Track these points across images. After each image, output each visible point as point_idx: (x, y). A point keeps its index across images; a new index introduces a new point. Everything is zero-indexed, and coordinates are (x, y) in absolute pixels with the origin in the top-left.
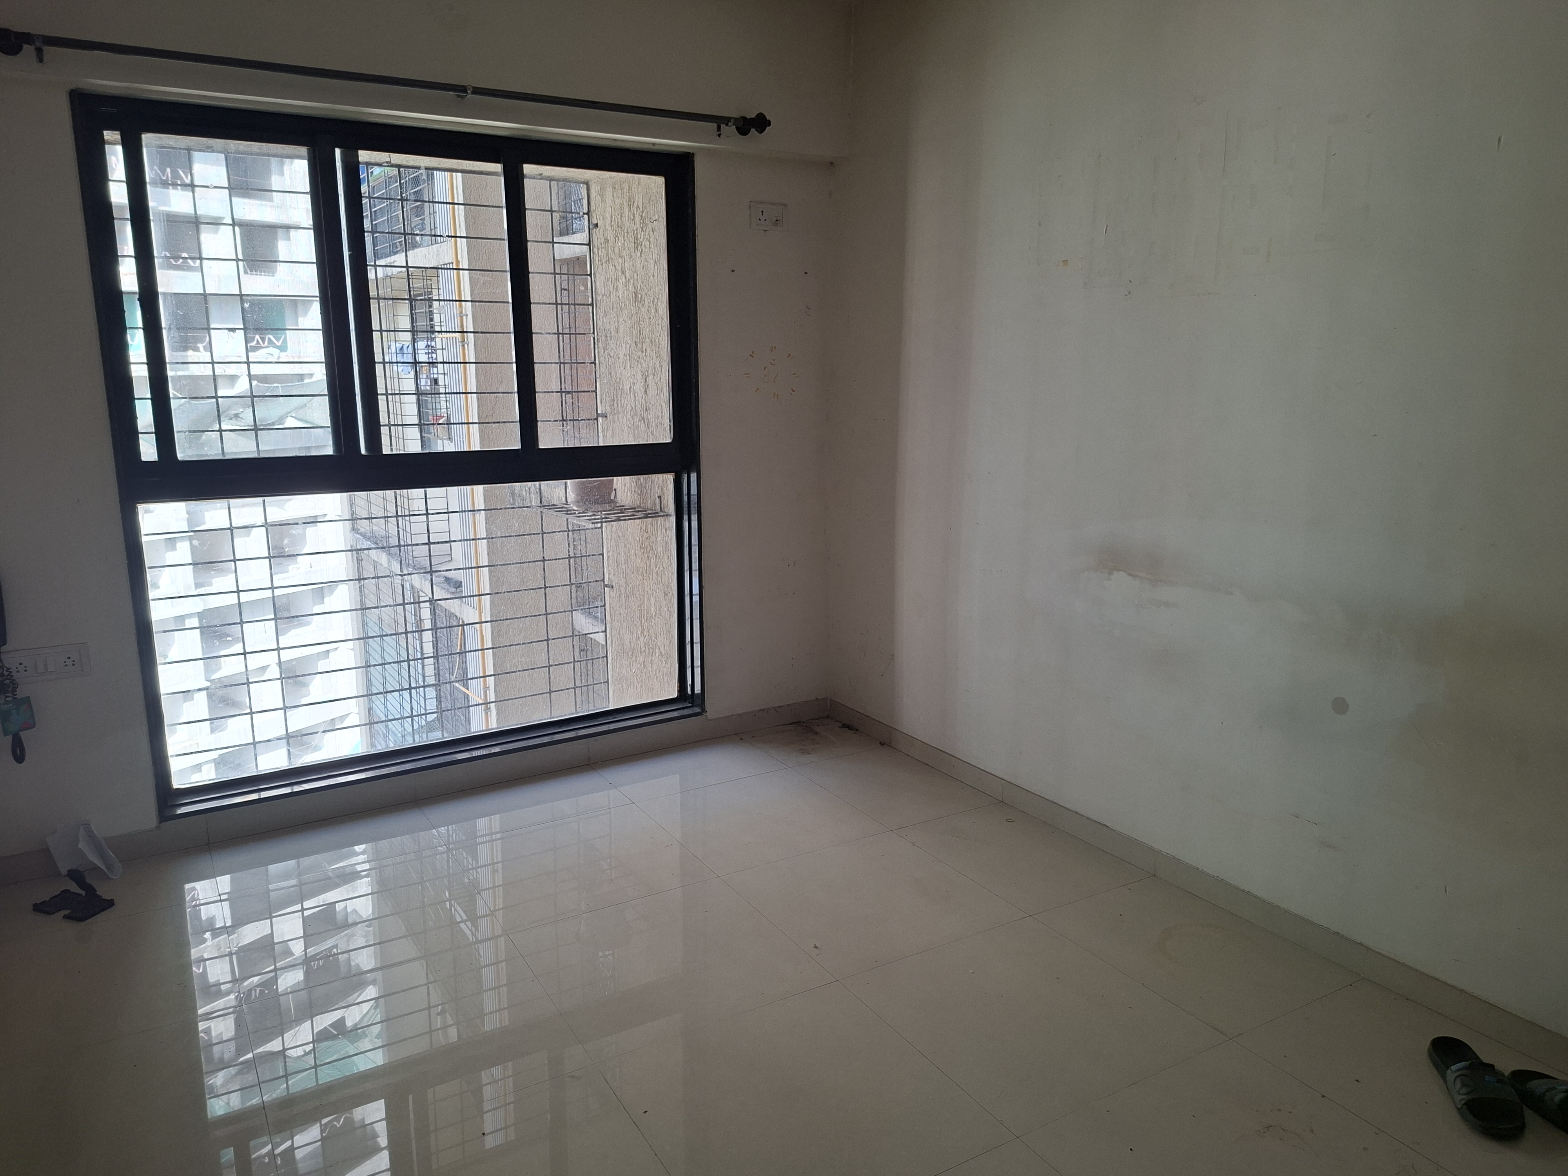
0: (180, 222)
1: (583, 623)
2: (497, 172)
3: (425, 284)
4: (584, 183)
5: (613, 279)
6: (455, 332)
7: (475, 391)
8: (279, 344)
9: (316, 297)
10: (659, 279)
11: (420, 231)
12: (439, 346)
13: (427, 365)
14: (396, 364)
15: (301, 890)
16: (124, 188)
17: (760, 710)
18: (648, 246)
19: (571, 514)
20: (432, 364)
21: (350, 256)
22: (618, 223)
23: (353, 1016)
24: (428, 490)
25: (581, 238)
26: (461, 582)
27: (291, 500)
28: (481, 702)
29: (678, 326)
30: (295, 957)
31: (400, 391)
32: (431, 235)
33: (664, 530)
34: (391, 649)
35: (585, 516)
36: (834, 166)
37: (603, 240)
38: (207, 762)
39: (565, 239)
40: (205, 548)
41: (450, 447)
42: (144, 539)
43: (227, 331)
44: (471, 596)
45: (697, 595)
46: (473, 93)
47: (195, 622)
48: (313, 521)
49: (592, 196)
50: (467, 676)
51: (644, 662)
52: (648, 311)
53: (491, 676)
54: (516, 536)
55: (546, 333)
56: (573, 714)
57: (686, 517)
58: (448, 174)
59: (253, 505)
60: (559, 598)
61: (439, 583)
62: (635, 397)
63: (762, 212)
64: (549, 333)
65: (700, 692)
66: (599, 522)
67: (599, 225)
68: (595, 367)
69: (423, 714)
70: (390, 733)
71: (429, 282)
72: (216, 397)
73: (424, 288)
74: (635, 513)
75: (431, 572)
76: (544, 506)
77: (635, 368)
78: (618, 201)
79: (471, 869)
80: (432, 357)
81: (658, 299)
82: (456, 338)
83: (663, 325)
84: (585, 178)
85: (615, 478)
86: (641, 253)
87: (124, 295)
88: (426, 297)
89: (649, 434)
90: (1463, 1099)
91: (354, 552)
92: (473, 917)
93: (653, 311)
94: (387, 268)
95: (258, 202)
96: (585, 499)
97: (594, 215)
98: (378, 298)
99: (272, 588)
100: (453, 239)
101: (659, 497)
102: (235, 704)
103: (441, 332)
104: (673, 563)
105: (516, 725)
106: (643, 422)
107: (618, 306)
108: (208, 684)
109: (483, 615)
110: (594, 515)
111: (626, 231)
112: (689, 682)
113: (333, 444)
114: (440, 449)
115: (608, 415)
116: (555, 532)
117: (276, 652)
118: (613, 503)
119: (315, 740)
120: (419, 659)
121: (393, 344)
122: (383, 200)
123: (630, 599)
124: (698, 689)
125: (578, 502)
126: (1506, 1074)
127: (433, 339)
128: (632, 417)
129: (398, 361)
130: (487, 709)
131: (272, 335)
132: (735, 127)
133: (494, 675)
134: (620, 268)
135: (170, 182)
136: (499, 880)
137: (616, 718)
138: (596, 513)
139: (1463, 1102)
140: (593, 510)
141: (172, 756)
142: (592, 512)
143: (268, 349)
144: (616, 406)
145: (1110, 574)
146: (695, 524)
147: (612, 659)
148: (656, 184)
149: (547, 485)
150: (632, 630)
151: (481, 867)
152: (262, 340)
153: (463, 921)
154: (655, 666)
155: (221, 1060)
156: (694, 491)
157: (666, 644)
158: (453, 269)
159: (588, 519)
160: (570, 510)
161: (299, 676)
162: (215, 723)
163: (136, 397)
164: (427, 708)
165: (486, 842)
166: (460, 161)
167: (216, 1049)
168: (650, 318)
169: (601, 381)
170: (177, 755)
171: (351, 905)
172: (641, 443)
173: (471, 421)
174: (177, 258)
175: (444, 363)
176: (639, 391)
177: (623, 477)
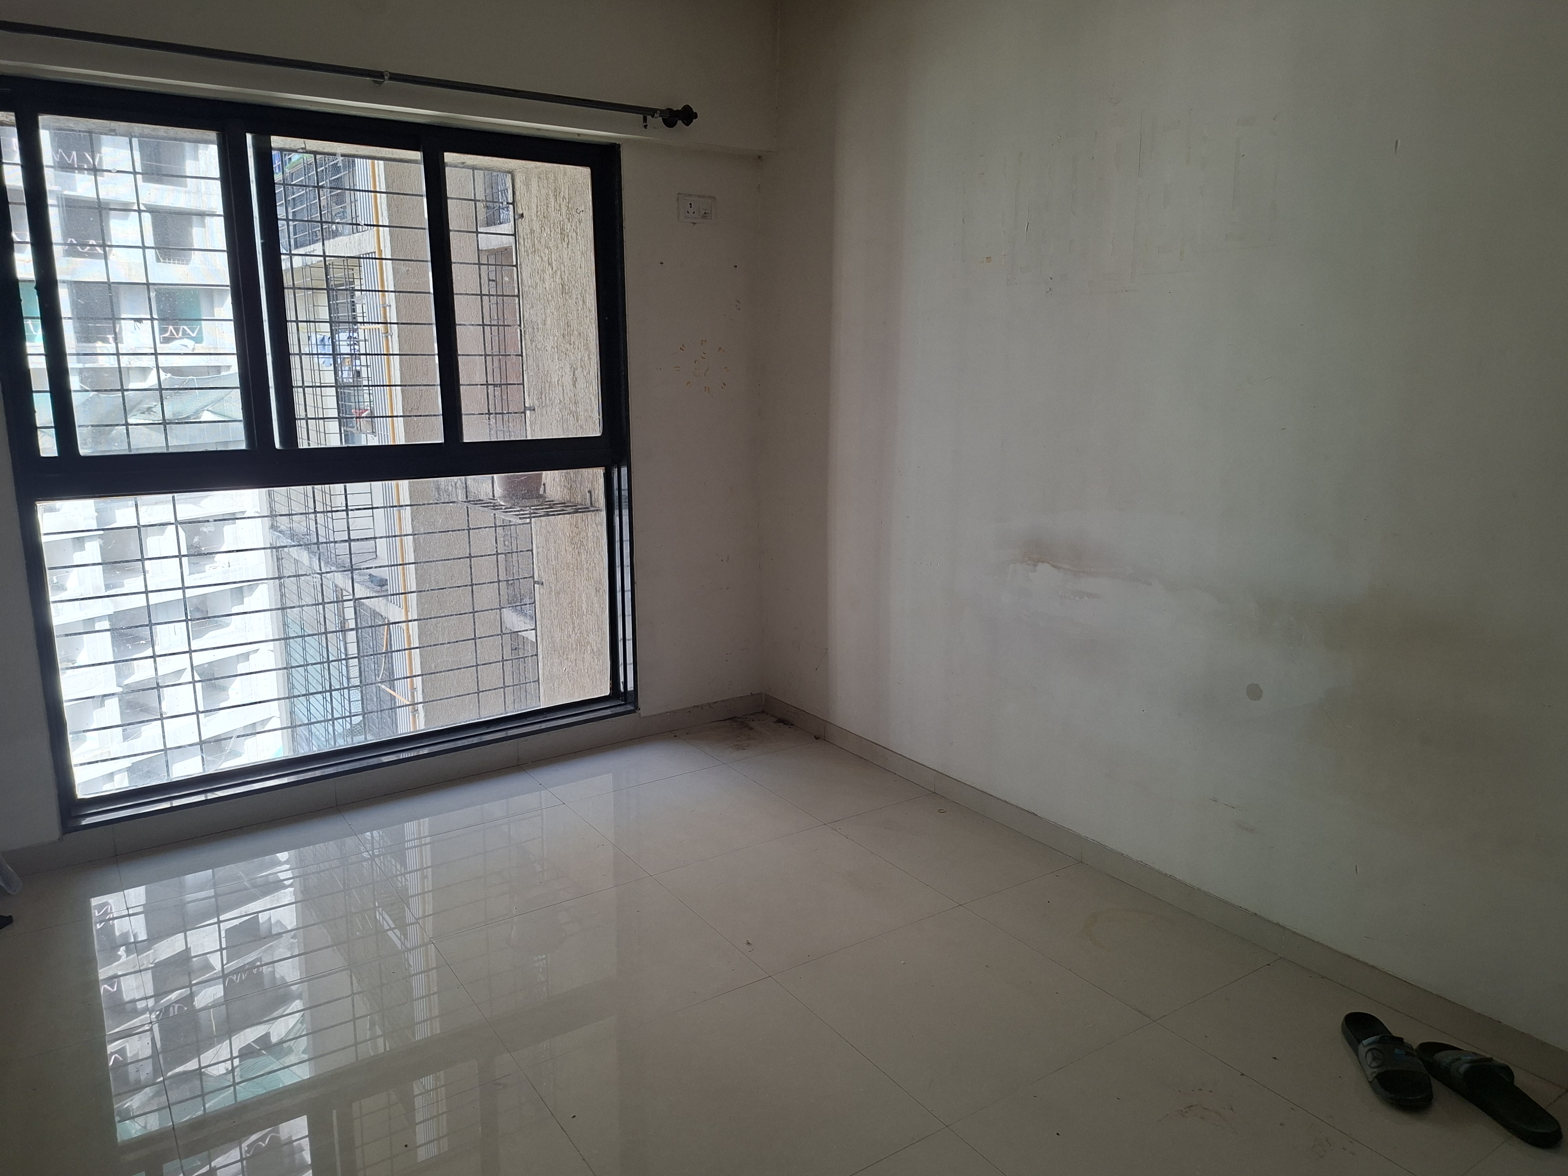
0: (80, 207)
1: (514, 620)
2: (417, 160)
3: (346, 273)
4: (509, 172)
5: (540, 271)
6: (378, 323)
7: (399, 384)
8: (194, 335)
9: (227, 286)
10: (586, 271)
11: (341, 220)
12: (362, 337)
13: (349, 356)
14: (316, 356)
15: (217, 901)
16: (19, 170)
17: (694, 707)
18: (575, 237)
19: (497, 509)
20: (354, 355)
21: (263, 244)
22: (544, 214)
23: (278, 1030)
24: (348, 485)
25: (507, 228)
26: (387, 580)
27: (207, 496)
28: (408, 703)
29: (607, 318)
30: (215, 972)
31: (321, 383)
32: (352, 224)
33: (594, 526)
34: (313, 649)
35: (512, 511)
36: (762, 160)
37: (528, 231)
38: (120, 771)
39: (492, 229)
40: (110, 547)
41: (373, 441)
42: (44, 539)
43: (133, 321)
44: (396, 594)
45: (629, 591)
46: (390, 79)
47: (106, 625)
48: (233, 518)
49: (517, 186)
50: (393, 677)
51: (576, 660)
52: (576, 303)
53: (418, 676)
54: (439, 532)
55: (470, 325)
56: (502, 714)
57: (617, 512)
58: (369, 161)
59: (162, 502)
60: (487, 596)
61: (363, 582)
62: (563, 390)
63: (691, 204)
64: (473, 325)
65: (633, 689)
66: (526, 518)
67: (524, 215)
68: (522, 360)
69: (348, 717)
70: (314, 737)
71: (351, 272)
72: (123, 390)
73: (345, 278)
74: (564, 508)
75: (352, 570)
76: (469, 501)
77: (563, 361)
78: (543, 191)
79: (399, 875)
80: (355, 349)
81: (585, 291)
82: (379, 329)
83: (591, 317)
84: (510, 167)
85: (544, 473)
86: (568, 245)
87: (20, 283)
88: (348, 287)
89: (578, 427)
90: (1374, 1072)
91: (274, 550)
92: (402, 926)
93: (581, 303)
94: (307, 257)
95: (171, 187)
96: (512, 493)
97: (519, 205)
98: (294, 288)
99: (183, 588)
100: (375, 228)
101: (590, 492)
102: (145, 709)
103: (364, 323)
104: (604, 559)
105: (442, 726)
106: (572, 415)
107: (545, 297)
108: (120, 690)
109: (409, 614)
110: (521, 510)
111: (551, 222)
112: (622, 679)
113: (246, 438)
114: (363, 443)
115: (536, 408)
116: (481, 528)
117: (188, 655)
118: (541, 497)
119: (230, 745)
120: (344, 659)
121: (313, 335)
122: (303, 188)
123: (560, 596)
124: (630, 686)
125: (505, 497)
126: (1415, 1046)
127: (355, 331)
128: (561, 411)
129: (319, 352)
130: (415, 711)
131: (186, 325)
132: (661, 118)
133: (422, 675)
134: (546, 259)
135: (76, 166)
136: (429, 884)
137: (546, 717)
138: (523, 509)
139: (1374, 1075)
140: (520, 505)
141: (76, 765)
142: (519, 507)
143: (182, 340)
144: (544, 398)
145: (1035, 566)
146: (626, 519)
147: (543, 658)
148: (582, 175)
149: (474, 479)
150: (563, 628)
151: (410, 872)
152: (176, 332)
153: (391, 929)
154: (587, 664)
155: (138, 1081)
156: (625, 485)
157: (598, 642)
158: (375, 259)
159: (515, 515)
160: (497, 506)
161: (217, 679)
162: (128, 731)
163: (34, 390)
164: (352, 711)
165: (415, 847)
166: (378, 148)
167: (131, 1069)
168: (578, 310)
169: (528, 373)
170: (81, 764)
171: (275, 915)
172: (570, 437)
173: (395, 414)
174: (84, 245)
175: (366, 354)
176: (567, 383)
177: (552, 472)
